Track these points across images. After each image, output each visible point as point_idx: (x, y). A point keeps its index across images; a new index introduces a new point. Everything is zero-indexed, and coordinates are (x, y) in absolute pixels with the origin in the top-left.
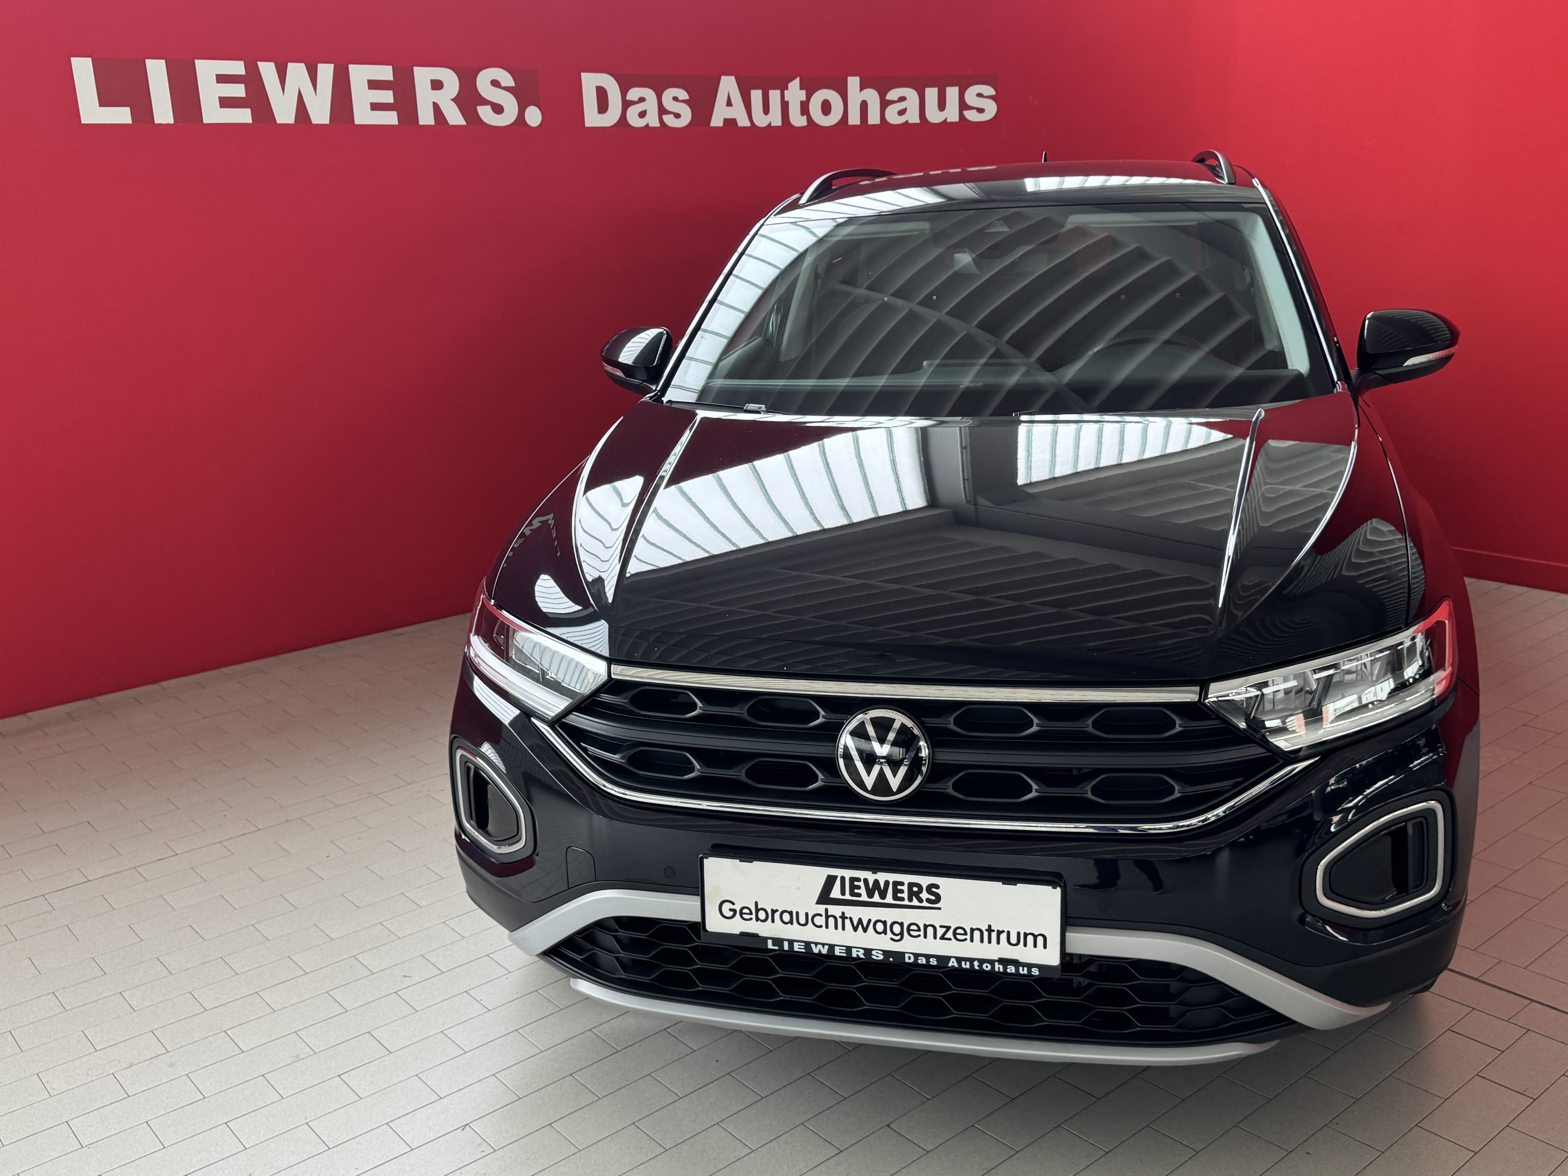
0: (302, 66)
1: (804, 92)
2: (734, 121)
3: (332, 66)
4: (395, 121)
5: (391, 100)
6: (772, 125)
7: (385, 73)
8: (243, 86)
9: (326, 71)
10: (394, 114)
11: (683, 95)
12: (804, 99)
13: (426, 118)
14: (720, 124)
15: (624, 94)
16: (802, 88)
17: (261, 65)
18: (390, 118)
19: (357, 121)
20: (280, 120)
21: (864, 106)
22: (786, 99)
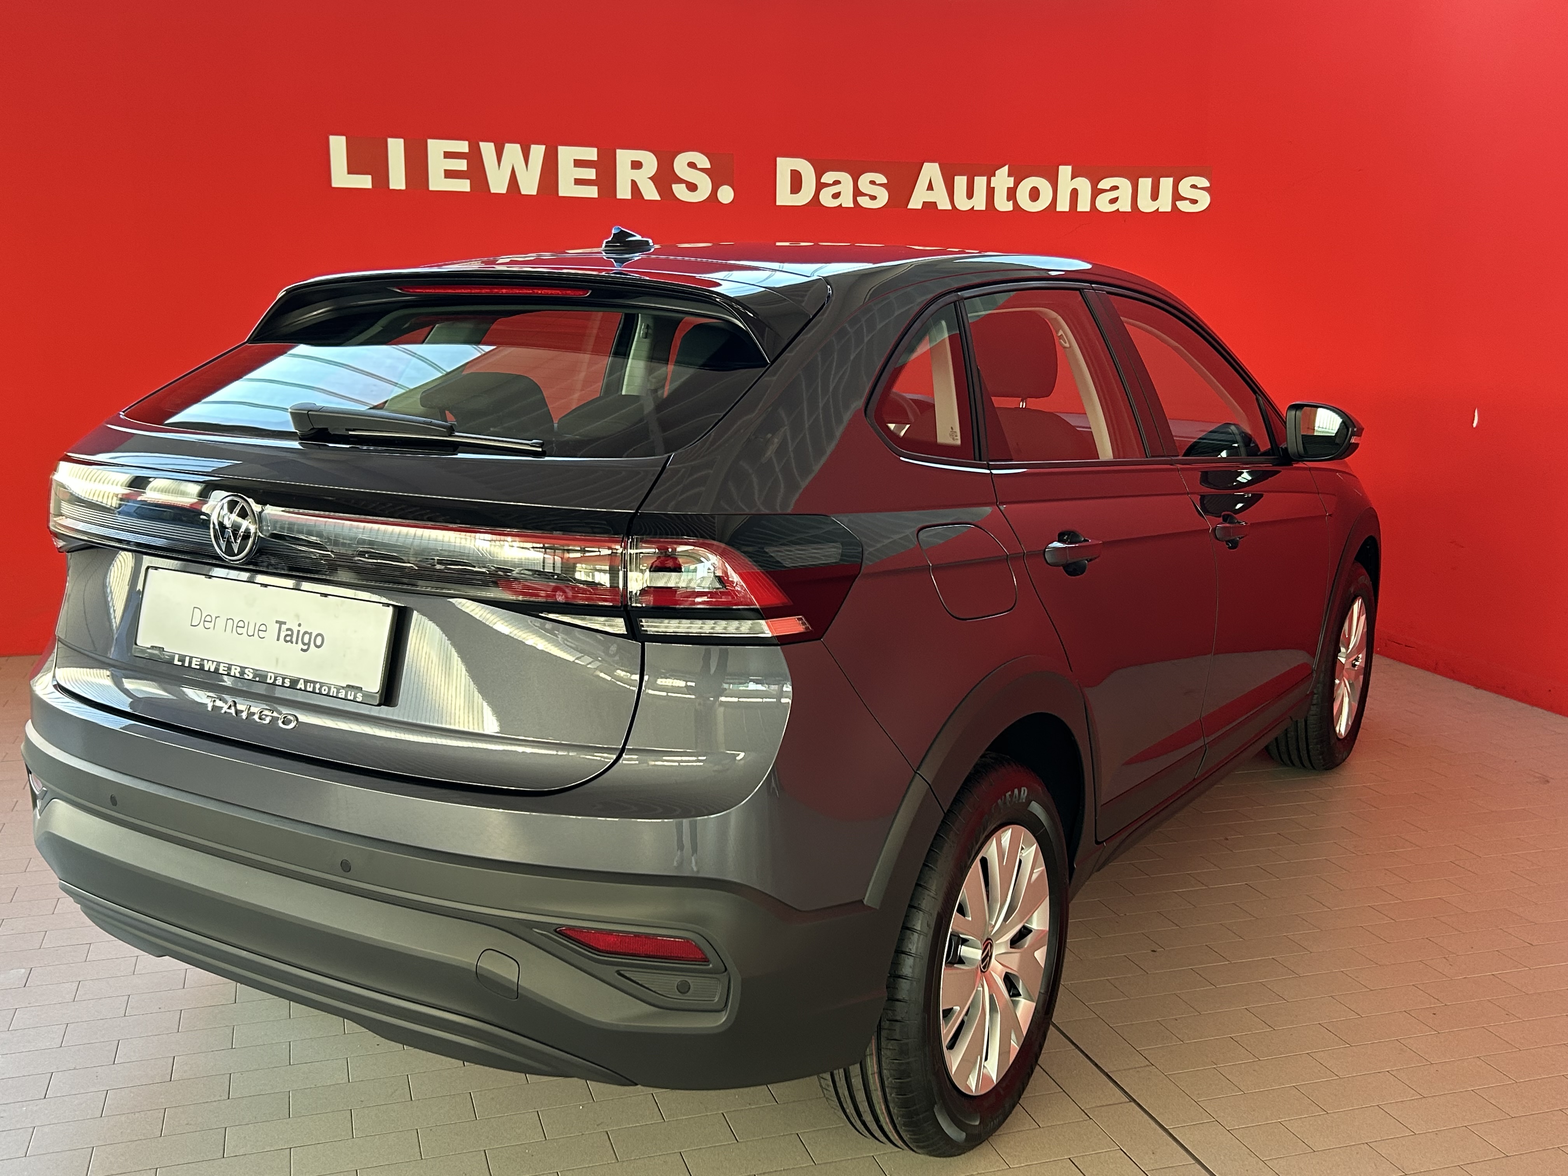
0: (518, 146)
1: (1012, 179)
2: (934, 204)
3: (543, 147)
4: (596, 196)
5: (594, 177)
6: (975, 209)
7: (591, 154)
8: (465, 161)
9: (538, 152)
10: (595, 188)
11: (881, 179)
12: (1012, 186)
13: (624, 192)
14: (919, 207)
15: (819, 177)
16: (1009, 175)
17: (482, 144)
18: (592, 192)
19: (561, 194)
20: (493, 191)
21: (1074, 193)
22: (992, 186)
